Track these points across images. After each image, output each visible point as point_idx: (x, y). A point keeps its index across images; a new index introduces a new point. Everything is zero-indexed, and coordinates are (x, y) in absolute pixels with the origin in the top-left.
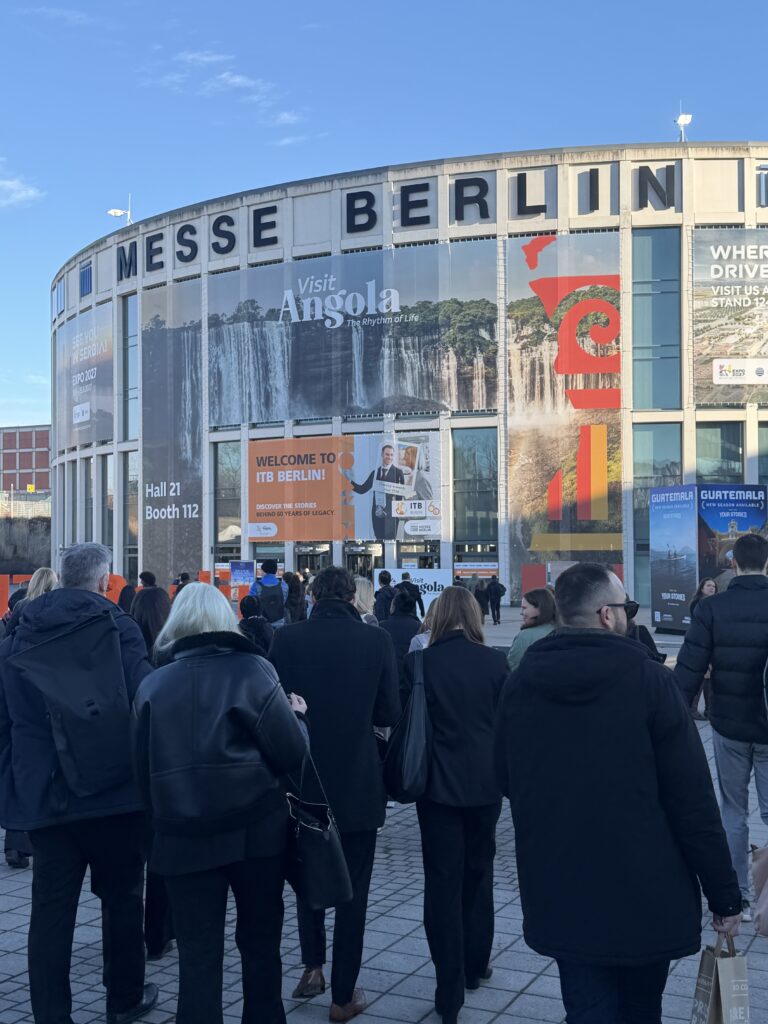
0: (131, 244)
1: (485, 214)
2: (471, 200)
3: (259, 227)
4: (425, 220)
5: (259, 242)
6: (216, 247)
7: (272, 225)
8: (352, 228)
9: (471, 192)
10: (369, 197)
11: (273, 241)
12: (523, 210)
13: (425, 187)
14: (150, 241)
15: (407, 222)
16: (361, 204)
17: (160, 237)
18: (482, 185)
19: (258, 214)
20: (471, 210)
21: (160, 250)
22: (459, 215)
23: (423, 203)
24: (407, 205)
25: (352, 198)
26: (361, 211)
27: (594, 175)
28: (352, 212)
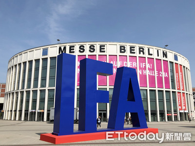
0: (64, 47)
1: (144, 54)
2: (141, 51)
3: (101, 49)
4: (134, 53)
5: (101, 51)
6: (90, 51)
7: (104, 49)
8: (121, 52)
9: (141, 50)
10: (124, 47)
11: (104, 51)
12: (149, 54)
13: (134, 47)
14: (70, 47)
15: (131, 52)
16: (122, 48)
17: (74, 47)
18: (143, 49)
19: (101, 46)
20: (142, 53)
21: (73, 49)
22: (140, 53)
23: (134, 50)
24: (131, 50)
25: (121, 47)
26: (123, 49)
27: (158, 51)
28: (121, 49)
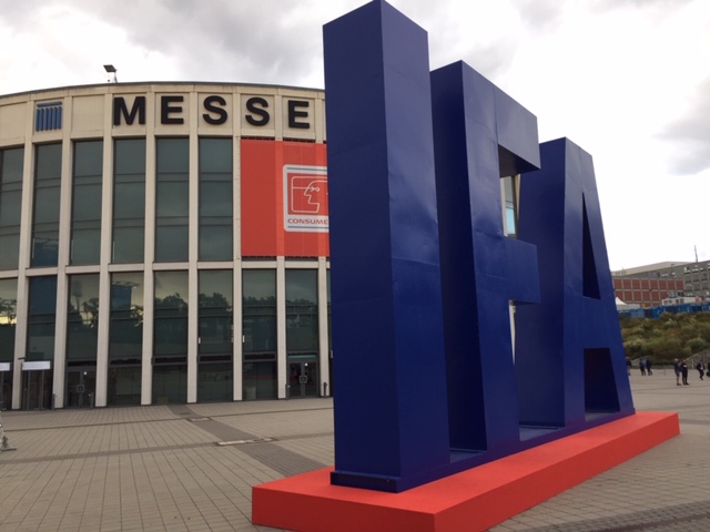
0: (137, 98)
3: (292, 114)
5: (292, 124)
6: (249, 119)
7: (305, 115)
11: (306, 126)
14: (165, 100)
17: (180, 99)
19: (292, 104)
21: (179, 110)
